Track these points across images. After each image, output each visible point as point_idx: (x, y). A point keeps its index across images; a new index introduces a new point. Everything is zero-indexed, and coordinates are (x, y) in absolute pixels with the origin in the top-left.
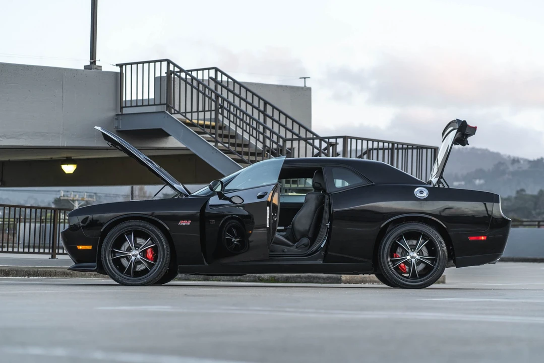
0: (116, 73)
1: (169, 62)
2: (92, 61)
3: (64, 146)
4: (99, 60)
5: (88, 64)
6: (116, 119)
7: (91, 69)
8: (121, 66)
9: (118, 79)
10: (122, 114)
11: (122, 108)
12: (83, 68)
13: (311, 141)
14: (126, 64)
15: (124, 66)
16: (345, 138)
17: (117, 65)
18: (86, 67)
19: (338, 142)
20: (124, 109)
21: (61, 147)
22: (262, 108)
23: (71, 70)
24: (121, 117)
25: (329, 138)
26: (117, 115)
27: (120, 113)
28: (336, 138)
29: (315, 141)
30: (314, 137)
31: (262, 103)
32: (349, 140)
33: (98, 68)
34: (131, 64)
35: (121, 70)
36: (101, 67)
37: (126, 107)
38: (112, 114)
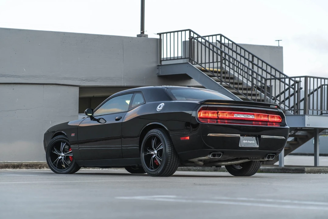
0: (157, 39)
1: (190, 31)
2: (142, 32)
3: (124, 86)
4: (146, 31)
5: (140, 33)
6: (158, 68)
7: (141, 37)
8: (160, 34)
9: (158, 43)
10: (161, 65)
11: (161, 61)
12: (136, 36)
13: (283, 80)
14: (163, 33)
15: (162, 35)
16: (306, 77)
17: (158, 34)
18: (138, 36)
19: (301, 80)
20: (162, 62)
21: (123, 86)
22: (251, 59)
23: (129, 37)
24: (160, 67)
25: (295, 77)
26: (158, 66)
27: (160, 64)
28: (300, 77)
29: (286, 79)
30: (285, 77)
31: (251, 56)
32: (309, 78)
33: (146, 36)
34: (167, 33)
35: (160, 37)
36: (147, 35)
37: (163, 60)
38: (155, 65)
